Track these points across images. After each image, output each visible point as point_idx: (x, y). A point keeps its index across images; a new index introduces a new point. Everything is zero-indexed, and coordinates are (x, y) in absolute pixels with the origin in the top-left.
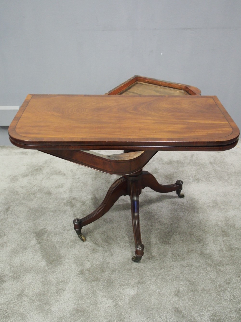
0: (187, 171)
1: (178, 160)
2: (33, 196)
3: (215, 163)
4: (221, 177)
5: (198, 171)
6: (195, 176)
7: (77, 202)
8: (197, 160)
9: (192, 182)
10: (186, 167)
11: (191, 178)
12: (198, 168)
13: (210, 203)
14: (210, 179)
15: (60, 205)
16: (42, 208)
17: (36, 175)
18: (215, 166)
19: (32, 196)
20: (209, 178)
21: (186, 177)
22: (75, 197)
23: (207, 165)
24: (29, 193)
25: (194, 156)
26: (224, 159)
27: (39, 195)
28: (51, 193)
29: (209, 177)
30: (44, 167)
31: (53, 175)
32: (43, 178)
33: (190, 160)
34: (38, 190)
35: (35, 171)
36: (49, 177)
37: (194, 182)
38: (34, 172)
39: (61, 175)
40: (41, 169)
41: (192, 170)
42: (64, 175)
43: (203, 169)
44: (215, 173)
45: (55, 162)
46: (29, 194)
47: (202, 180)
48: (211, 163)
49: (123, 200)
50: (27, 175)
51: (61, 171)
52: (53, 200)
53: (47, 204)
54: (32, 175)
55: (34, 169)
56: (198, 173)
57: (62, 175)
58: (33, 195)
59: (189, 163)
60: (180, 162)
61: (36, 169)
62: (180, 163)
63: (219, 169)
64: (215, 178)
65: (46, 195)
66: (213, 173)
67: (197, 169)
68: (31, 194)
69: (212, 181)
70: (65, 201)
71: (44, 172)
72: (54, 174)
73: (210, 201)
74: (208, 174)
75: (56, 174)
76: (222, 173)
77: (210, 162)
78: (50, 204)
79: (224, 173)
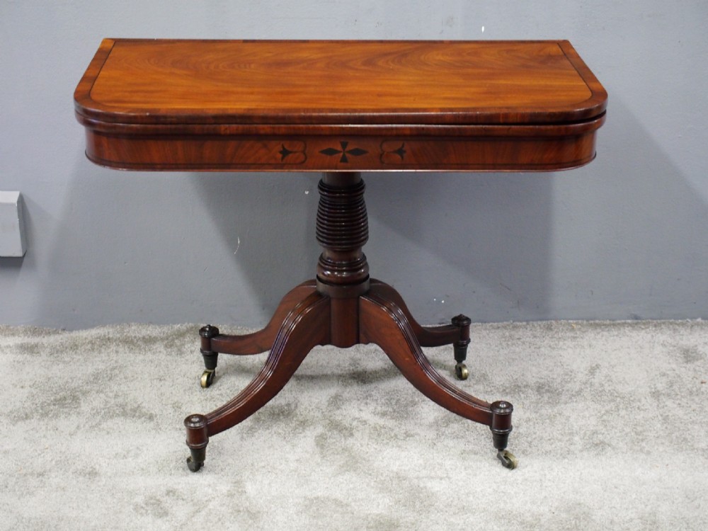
0: (568, 418)
1: (542, 381)
2: (38, 479)
3: (669, 395)
4: (685, 439)
5: (605, 417)
6: (595, 433)
7: (180, 502)
8: (607, 385)
9: (581, 451)
10: (566, 403)
11: (576, 438)
12: (607, 408)
13: (631, 520)
14: (644, 444)
15: (120, 512)
16: (60, 519)
17: (56, 416)
18: (669, 403)
19: (33, 482)
20: (642, 440)
21: (560, 437)
22: (176, 487)
23: (639, 401)
24: (24, 471)
25: (598, 371)
26: (702, 383)
27: (56, 477)
28: (96, 473)
29: (640, 437)
30: (85, 393)
31: (112, 417)
32: (78, 427)
33: (585, 383)
34: (56, 462)
35: (54, 405)
36: (98, 424)
37: (585, 453)
38: (52, 407)
39: (140, 417)
40: (75, 399)
41: (587, 413)
42: (151, 418)
43: (623, 413)
44: (666, 428)
45: (126, 378)
46: (25, 475)
47: (614, 448)
48: (656, 394)
49: (335, 500)
50: (27, 417)
51: (144, 405)
52: (101, 495)
53: (78, 506)
54: (45, 415)
55: (52, 398)
56: (606, 426)
57: (143, 419)
58: (37, 477)
59: (579, 393)
60: (547, 388)
61: (58, 397)
62: (548, 391)
63: (680, 413)
64: (662, 443)
65: (81, 479)
66: (659, 426)
67: (603, 412)
68: (32, 474)
69: (649, 453)
70: (140, 499)
71: (85, 407)
72: (118, 415)
73: (633, 516)
74: (639, 429)
75: (124, 414)
76: (690, 426)
77: (653, 390)
78: (88, 507)
79: (696, 427)
